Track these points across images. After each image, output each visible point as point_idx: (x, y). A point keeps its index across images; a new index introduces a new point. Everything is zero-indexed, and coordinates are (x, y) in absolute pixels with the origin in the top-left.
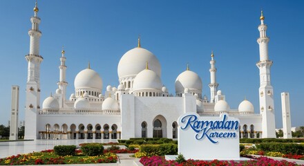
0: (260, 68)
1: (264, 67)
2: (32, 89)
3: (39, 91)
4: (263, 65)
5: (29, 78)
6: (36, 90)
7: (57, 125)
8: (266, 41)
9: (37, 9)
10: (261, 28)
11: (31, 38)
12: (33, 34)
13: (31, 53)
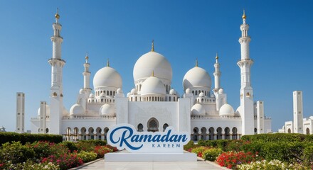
0: (241, 68)
1: (244, 66)
2: (55, 94)
3: (62, 96)
4: (243, 64)
5: (52, 84)
6: (59, 95)
8: (246, 41)
9: (58, 15)
10: (242, 28)
11: (54, 44)
12: (55, 41)
13: (54, 57)
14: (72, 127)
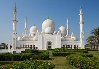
0: (80, 24)
2: (14, 33)
3: (16, 33)
6: (15, 33)
7: (21, 45)
13: (14, 20)
14: (22, 45)
